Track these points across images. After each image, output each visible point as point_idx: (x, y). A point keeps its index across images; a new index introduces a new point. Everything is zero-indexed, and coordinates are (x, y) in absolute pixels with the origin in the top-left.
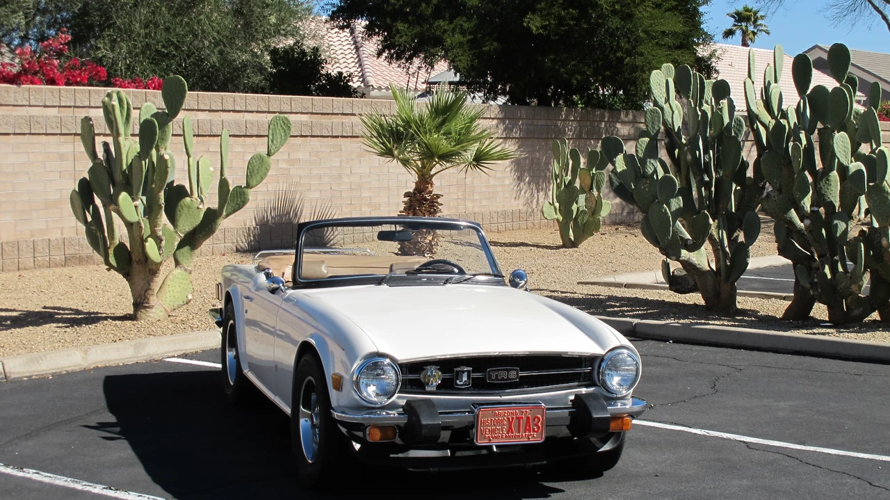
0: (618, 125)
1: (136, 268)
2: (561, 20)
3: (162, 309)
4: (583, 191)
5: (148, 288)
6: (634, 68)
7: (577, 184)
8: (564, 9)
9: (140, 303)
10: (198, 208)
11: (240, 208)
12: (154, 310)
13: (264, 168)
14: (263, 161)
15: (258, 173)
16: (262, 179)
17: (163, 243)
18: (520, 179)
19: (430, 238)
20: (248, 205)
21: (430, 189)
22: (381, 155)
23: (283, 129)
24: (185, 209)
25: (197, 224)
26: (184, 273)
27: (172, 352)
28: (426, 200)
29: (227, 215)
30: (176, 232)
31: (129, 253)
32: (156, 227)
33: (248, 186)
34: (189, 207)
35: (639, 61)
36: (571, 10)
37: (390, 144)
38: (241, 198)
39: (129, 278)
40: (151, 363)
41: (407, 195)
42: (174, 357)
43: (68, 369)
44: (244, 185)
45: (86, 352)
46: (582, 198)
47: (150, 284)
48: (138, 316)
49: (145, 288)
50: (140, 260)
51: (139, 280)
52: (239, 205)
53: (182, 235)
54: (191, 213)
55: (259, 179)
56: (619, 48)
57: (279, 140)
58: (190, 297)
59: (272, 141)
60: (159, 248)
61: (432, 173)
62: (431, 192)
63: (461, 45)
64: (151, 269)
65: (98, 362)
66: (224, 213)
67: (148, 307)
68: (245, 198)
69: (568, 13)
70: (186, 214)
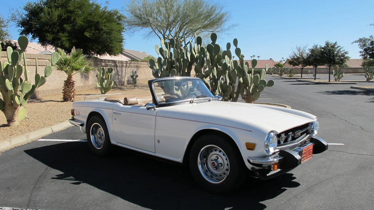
0: (102, 63)
1: (7, 107)
2: (94, 34)
3: (18, 121)
4: (106, 79)
5: (13, 114)
6: (112, 47)
7: (104, 77)
8: (95, 31)
9: (10, 120)
10: (30, 84)
11: (43, 84)
12: (16, 122)
13: (51, 70)
14: (50, 68)
15: (49, 72)
16: (50, 74)
17: (20, 97)
18: (82, 77)
19: (73, 93)
20: (46, 83)
21: (72, 79)
22: (58, 69)
23: (56, 57)
24: (25, 85)
25: (30, 90)
26: (24, 108)
27: (38, 137)
28: (71, 82)
29: (39, 87)
30: (23, 94)
31: (3, 102)
32: (17, 92)
33: (46, 76)
34: (26, 84)
35: (113, 45)
36: (97, 31)
37: (62, 66)
38: (43, 81)
39: (4, 111)
40: (33, 142)
41: (65, 81)
42: (39, 139)
43: (5, 149)
44: (44, 76)
45: (10, 141)
46: (106, 81)
47: (14, 113)
48: (10, 125)
49: (12, 114)
50: (10, 104)
51: (10, 113)
52: (43, 83)
53: (25, 94)
54: (27, 86)
55: (49, 74)
56: (108, 42)
57: (55, 61)
58: (26, 116)
59: (53, 61)
60: (19, 99)
61: (72, 75)
62: (72, 80)
63: (66, 40)
64: (14, 107)
65: (15, 145)
66: (38, 86)
67: (14, 121)
68: (45, 81)
69: (96, 32)
70: (25, 87)
